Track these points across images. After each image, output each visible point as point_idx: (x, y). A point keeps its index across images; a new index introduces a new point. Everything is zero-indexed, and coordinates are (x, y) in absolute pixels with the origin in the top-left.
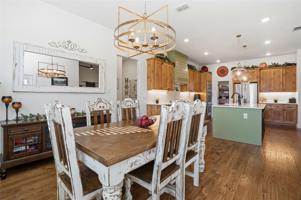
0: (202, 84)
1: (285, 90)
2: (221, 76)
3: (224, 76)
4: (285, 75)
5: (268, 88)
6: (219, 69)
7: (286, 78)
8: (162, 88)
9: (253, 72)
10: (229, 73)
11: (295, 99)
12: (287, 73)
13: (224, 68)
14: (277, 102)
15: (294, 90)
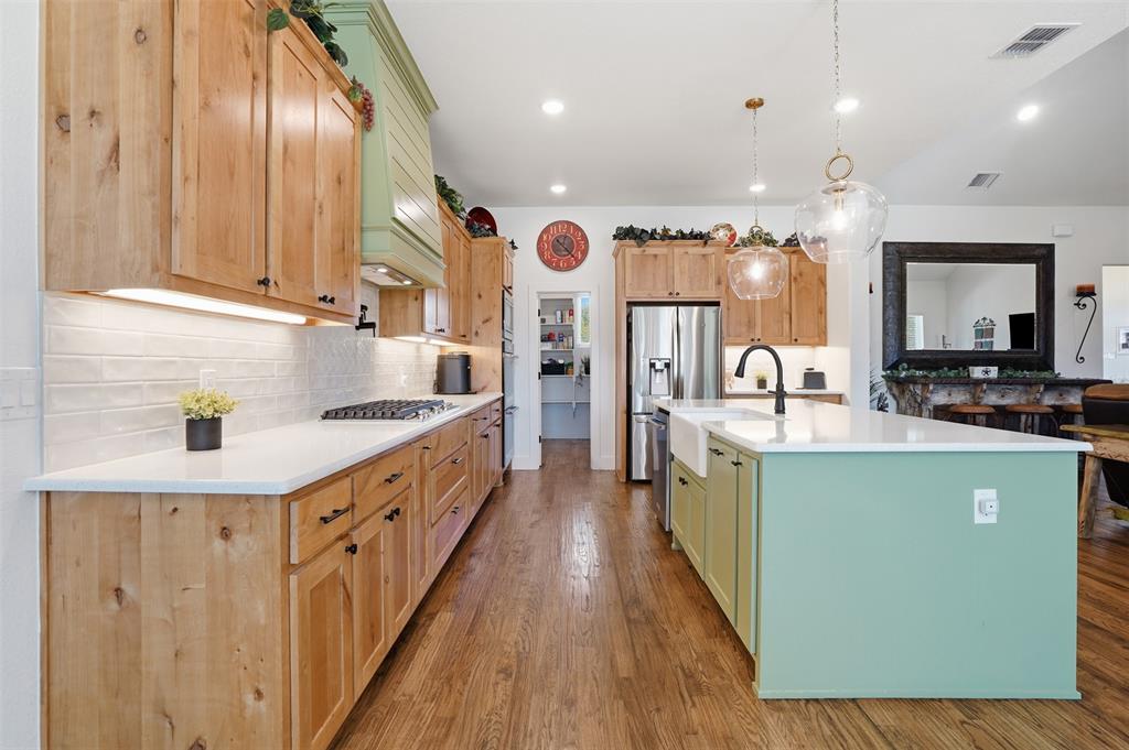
0: (476, 299)
1: (796, 340)
2: (557, 268)
3: (569, 268)
4: (795, 279)
5: (744, 329)
6: (546, 230)
7: (799, 292)
8: (265, 282)
9: (704, 255)
10: (589, 256)
11: (822, 374)
12: (801, 275)
13: (568, 229)
14: (765, 388)
15: (820, 338)
